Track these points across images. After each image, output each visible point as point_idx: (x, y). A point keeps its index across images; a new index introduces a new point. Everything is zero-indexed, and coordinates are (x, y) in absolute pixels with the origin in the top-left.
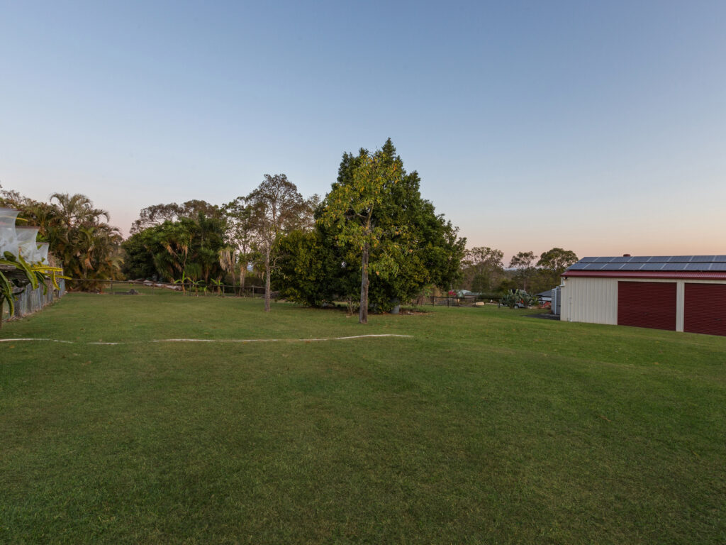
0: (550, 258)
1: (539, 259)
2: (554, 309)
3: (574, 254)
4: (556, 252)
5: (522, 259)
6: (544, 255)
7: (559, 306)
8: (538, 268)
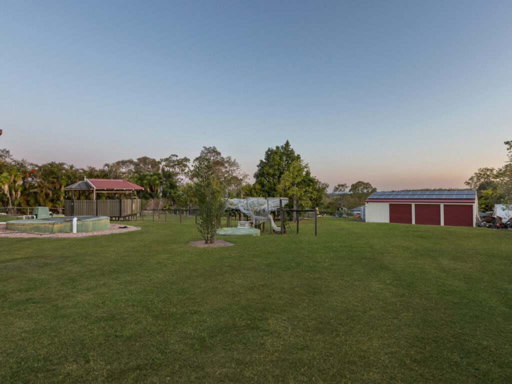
0: (356, 188)
1: (350, 188)
2: (362, 217)
3: (370, 185)
4: (360, 183)
5: (340, 188)
6: (353, 186)
7: (364, 215)
8: (350, 193)
